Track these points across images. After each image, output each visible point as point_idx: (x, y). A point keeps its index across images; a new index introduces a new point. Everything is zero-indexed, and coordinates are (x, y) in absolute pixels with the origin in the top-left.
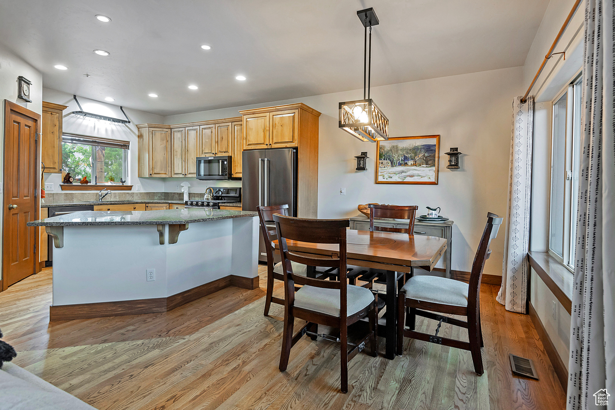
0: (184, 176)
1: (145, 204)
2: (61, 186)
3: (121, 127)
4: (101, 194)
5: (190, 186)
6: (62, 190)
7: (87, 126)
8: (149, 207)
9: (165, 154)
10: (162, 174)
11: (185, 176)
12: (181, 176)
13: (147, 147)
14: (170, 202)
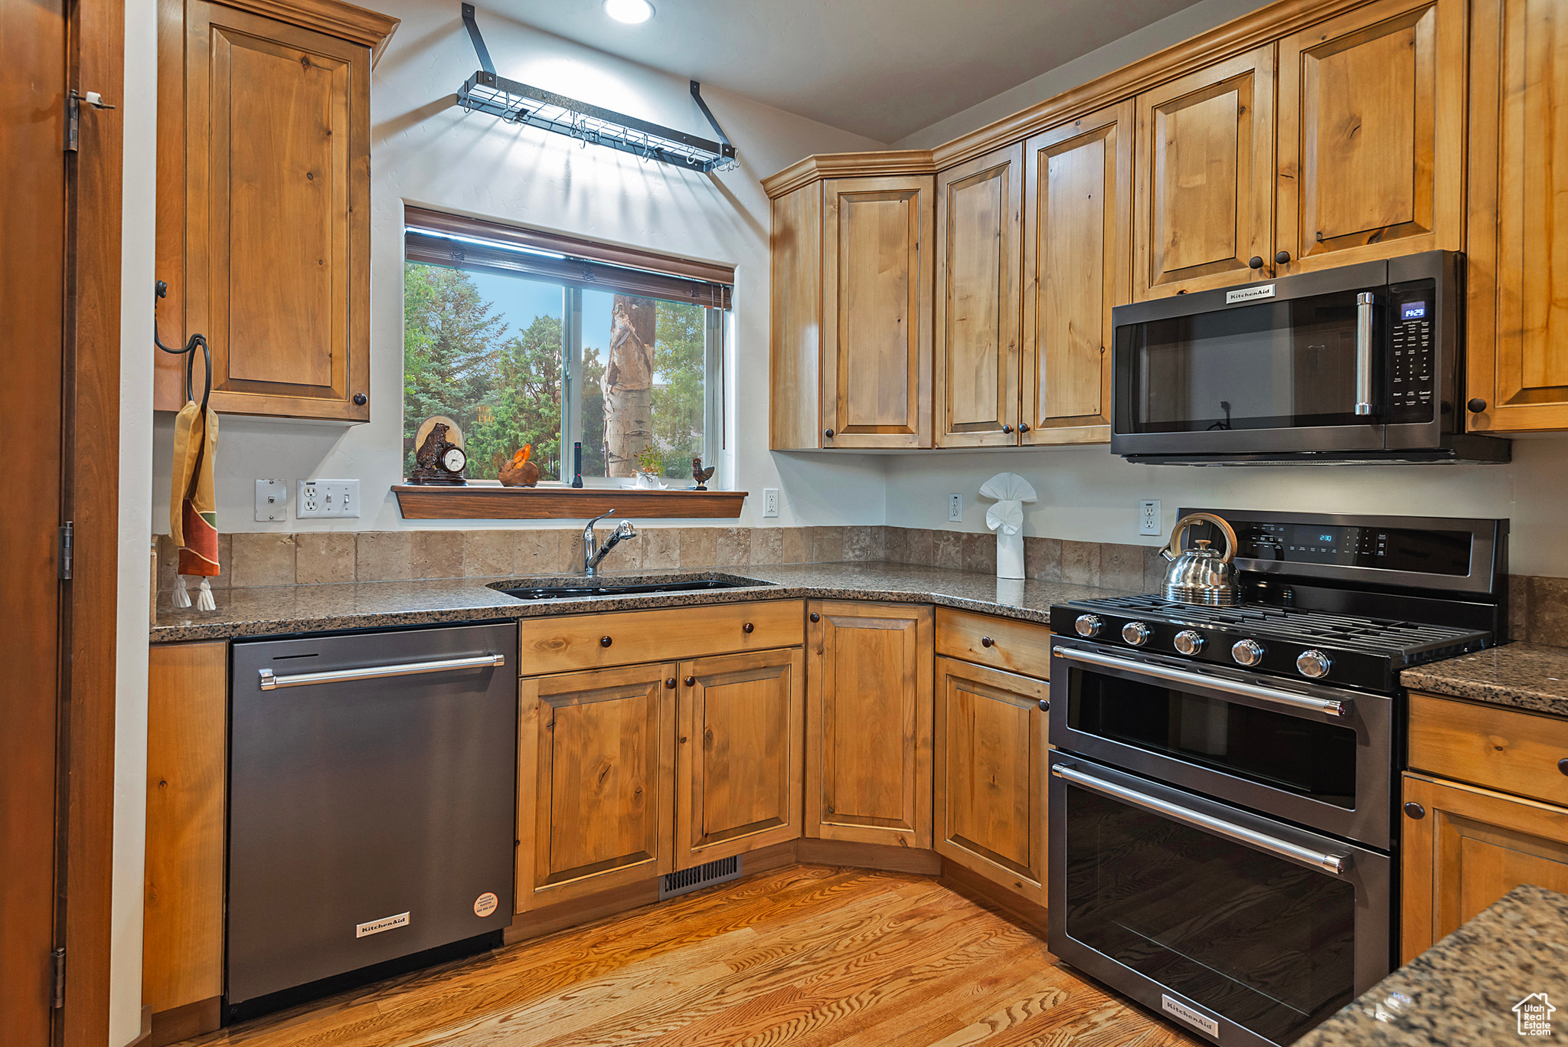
0: (1011, 440)
1: (799, 605)
2: (398, 491)
3: (694, 188)
4: (594, 537)
5: (1032, 497)
6: (404, 518)
7: (530, 176)
8: (822, 620)
9: (904, 323)
10: (885, 429)
11: (1020, 439)
12: (995, 439)
13: (812, 294)
14: (937, 594)
